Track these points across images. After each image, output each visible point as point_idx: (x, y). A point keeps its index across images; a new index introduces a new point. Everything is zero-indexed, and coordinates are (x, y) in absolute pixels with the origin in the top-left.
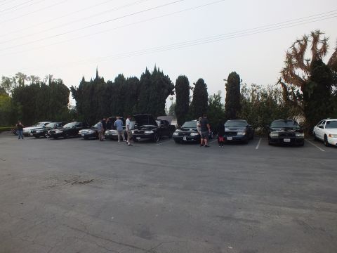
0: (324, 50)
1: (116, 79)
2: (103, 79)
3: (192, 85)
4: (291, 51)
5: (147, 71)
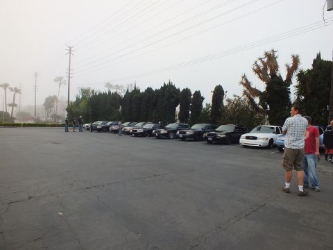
0: (276, 67)
1: (146, 91)
2: (139, 90)
3: (193, 93)
4: (255, 68)
5: (165, 84)
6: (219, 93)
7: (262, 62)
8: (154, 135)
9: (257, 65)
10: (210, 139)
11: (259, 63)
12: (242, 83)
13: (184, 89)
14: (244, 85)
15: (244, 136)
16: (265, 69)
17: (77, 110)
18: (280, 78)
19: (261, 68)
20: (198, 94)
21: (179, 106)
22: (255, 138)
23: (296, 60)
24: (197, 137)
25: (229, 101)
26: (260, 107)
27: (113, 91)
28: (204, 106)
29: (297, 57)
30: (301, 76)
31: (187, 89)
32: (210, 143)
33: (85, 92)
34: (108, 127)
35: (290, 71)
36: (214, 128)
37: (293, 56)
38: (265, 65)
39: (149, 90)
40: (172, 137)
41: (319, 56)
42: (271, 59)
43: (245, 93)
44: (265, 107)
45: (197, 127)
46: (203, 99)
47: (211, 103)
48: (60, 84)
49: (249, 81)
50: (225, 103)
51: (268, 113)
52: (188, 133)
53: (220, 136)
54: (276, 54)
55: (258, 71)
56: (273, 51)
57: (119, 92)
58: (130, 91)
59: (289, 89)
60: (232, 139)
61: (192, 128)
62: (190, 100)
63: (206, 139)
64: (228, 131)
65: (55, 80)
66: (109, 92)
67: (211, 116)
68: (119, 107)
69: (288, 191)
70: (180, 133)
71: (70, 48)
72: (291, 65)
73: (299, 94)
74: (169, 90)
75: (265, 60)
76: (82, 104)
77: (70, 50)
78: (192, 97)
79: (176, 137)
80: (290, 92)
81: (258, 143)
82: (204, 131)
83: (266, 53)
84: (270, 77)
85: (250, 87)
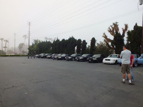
0: (118, 29)
2: (59, 40)
4: (109, 30)
5: (70, 37)
6: (93, 41)
8: (66, 59)
9: (110, 29)
10: (90, 61)
11: (111, 28)
12: (103, 36)
13: (78, 40)
14: (104, 37)
15: (105, 59)
16: (113, 30)
17: (33, 49)
18: (120, 34)
19: (112, 30)
20: (84, 41)
22: (109, 60)
23: (126, 26)
24: (85, 60)
25: (98, 44)
26: (111, 47)
27: (48, 41)
28: (87, 46)
29: (127, 25)
30: (129, 33)
31: (80, 39)
32: (90, 62)
33: (36, 41)
34: (46, 56)
35: (124, 31)
36: (91, 56)
37: (125, 25)
38: (113, 28)
39: (63, 40)
40: (73, 60)
41: (136, 24)
42: (116, 26)
43: (105, 41)
44: (113, 47)
45: (84, 56)
46: (87, 43)
47: (90, 45)
48: (25, 38)
49: (106, 35)
50: (96, 45)
51: (115, 49)
52: (80, 58)
53: (94, 59)
54: (118, 24)
56: (117, 22)
57: (50, 41)
58: (55, 41)
59: (124, 39)
60: (99, 61)
61: (82, 56)
62: (81, 44)
63: (88, 60)
64: (98, 57)
65: (23, 37)
66: (46, 41)
67: (90, 51)
68: (50, 48)
69: (124, 83)
70: (77, 58)
71: (29, 23)
72: (124, 29)
73: (128, 41)
74: (72, 40)
75: (113, 26)
76: (35, 46)
77: (29, 24)
78: (82, 43)
79: (75, 60)
80: (124, 40)
81: (111, 62)
82: (87, 57)
83: (114, 23)
84: (115, 33)
85: (107, 38)
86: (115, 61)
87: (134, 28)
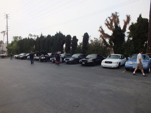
1: (47, 37)
5: (57, 33)
6: (86, 37)
7: (110, 19)
9: (107, 21)
10: (83, 63)
11: (108, 20)
13: (68, 35)
15: (103, 61)
18: (120, 28)
19: (109, 23)
20: (75, 37)
21: (65, 44)
23: (128, 18)
24: (76, 61)
25: (92, 41)
26: (109, 44)
28: (78, 44)
29: (129, 16)
32: (83, 65)
33: (15, 38)
35: (126, 23)
36: (84, 56)
37: (127, 16)
38: (112, 21)
39: (49, 36)
41: (140, 16)
42: (115, 18)
43: (101, 36)
44: (112, 44)
45: (76, 56)
46: (78, 40)
48: (4, 35)
50: (90, 42)
52: (70, 60)
53: (89, 61)
54: (118, 15)
55: (107, 25)
56: (116, 13)
57: (33, 38)
59: (125, 34)
61: (73, 56)
62: (70, 41)
63: (81, 63)
64: (94, 58)
65: (1, 33)
66: (28, 38)
67: (82, 49)
68: (33, 46)
70: (66, 59)
71: (7, 15)
72: (126, 21)
73: (129, 37)
74: (59, 36)
75: (112, 18)
77: (7, 16)
78: (72, 39)
80: (125, 36)
81: (113, 65)
82: (79, 58)
83: (113, 14)
84: (114, 27)
85: (104, 33)
86: (118, 64)
87: (137, 21)
